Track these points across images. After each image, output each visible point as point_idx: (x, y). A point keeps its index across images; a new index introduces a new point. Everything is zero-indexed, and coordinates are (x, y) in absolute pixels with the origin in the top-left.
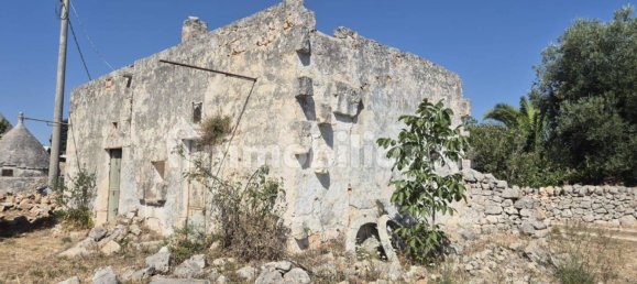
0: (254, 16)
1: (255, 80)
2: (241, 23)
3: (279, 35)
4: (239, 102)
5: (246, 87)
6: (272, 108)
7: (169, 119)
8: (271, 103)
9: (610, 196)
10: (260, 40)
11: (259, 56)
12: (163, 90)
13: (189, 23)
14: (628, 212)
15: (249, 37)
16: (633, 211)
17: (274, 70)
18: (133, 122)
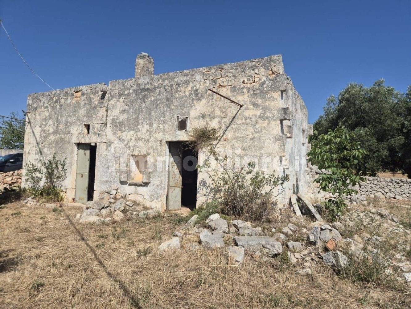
0: (240, 63)
1: (241, 106)
2: (227, 66)
3: (264, 78)
4: (226, 120)
5: (233, 110)
6: (258, 126)
7: (151, 126)
8: (256, 122)
9: (368, 182)
10: (246, 80)
11: (245, 90)
12: (144, 105)
13: (143, 57)
14: (378, 191)
15: (235, 76)
16: (381, 190)
17: (260, 101)
18: (108, 125)
